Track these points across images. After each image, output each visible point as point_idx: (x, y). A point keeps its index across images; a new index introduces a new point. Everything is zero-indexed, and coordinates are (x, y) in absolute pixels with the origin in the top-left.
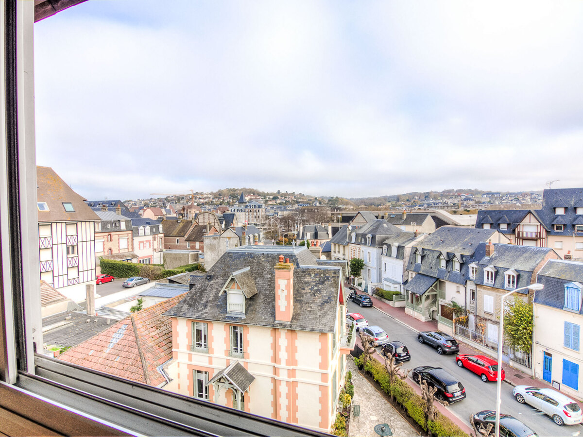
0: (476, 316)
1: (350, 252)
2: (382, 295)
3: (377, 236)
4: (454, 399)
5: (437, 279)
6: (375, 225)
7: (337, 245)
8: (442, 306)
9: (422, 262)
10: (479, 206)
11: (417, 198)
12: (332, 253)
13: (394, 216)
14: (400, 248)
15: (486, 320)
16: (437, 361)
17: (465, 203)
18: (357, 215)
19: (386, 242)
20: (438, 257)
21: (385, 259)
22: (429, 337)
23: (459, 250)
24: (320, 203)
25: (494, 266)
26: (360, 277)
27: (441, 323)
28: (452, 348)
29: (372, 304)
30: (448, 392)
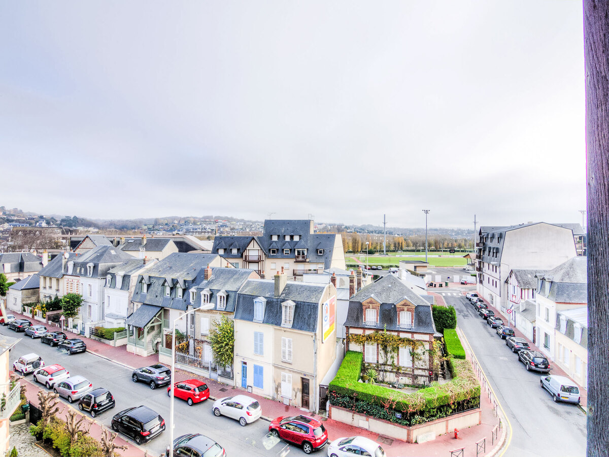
0: (195, 340)
1: (66, 287)
2: (101, 335)
3: (100, 265)
4: (151, 436)
5: (162, 308)
6: (100, 251)
7: (48, 279)
8: (166, 335)
9: (147, 291)
10: (232, 232)
11: (176, 222)
12: (41, 290)
13: (132, 241)
14: (126, 278)
15: (203, 342)
16: (147, 398)
17: (222, 230)
18: (84, 240)
19: (111, 271)
20: (163, 285)
21: (109, 292)
22: (144, 373)
23: (183, 276)
24: (48, 223)
25: (210, 289)
26: (77, 316)
27: (162, 354)
28: (165, 379)
29: (86, 349)
30: (145, 431)
